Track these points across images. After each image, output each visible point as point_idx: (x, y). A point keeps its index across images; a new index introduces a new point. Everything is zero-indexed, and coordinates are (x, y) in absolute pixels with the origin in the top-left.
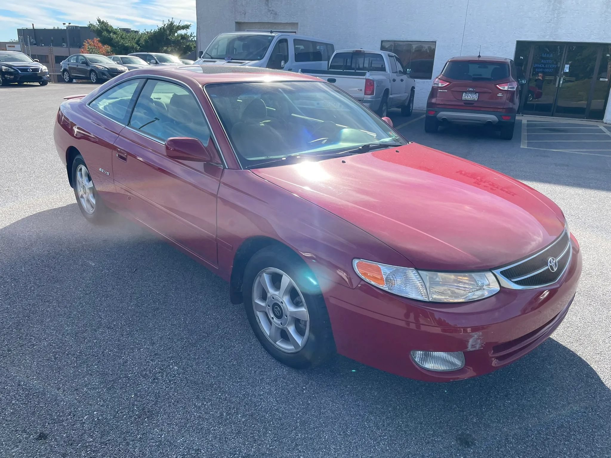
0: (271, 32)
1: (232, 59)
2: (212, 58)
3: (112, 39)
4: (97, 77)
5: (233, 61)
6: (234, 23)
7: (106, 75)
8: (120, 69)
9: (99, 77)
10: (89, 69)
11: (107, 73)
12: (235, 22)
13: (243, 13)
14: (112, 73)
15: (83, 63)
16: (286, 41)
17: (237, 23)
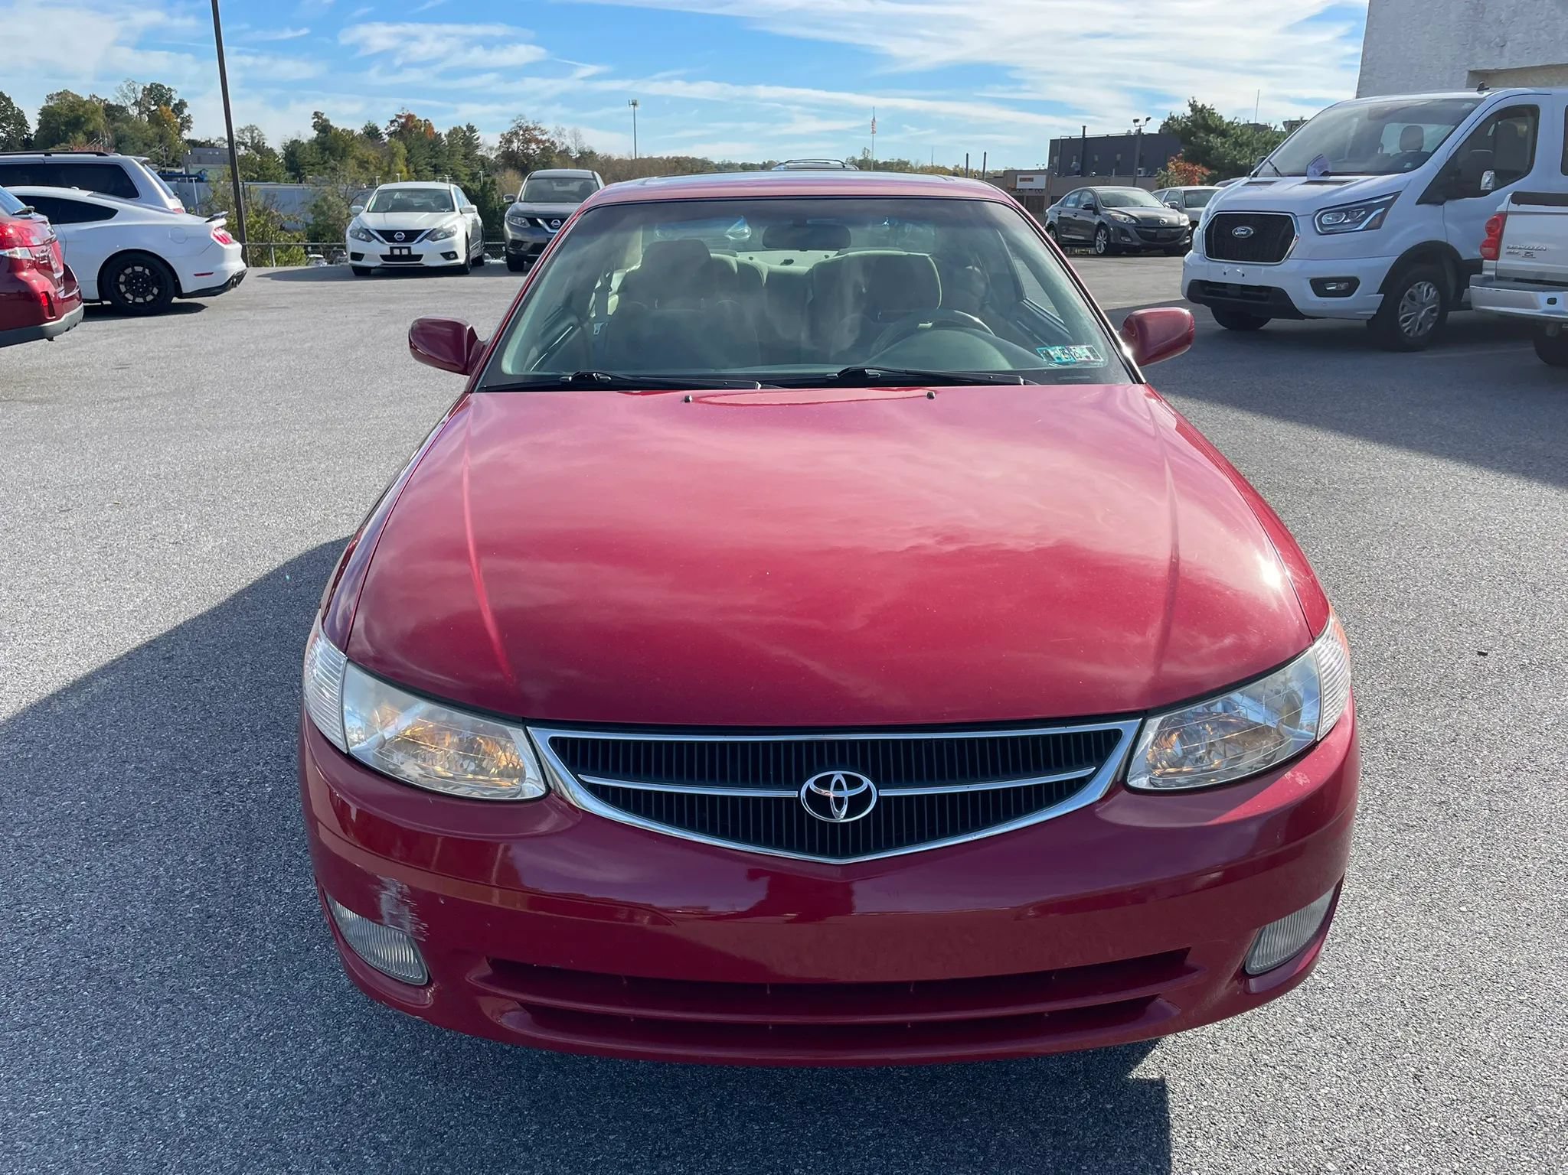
0: (1481, 89)
1: (1326, 174)
2: (1277, 173)
3: (1212, 148)
4: (1108, 240)
5: (1332, 178)
6: (1466, 74)
7: (1129, 237)
8: (1166, 221)
9: (1112, 241)
10: (1096, 221)
11: (1132, 232)
12: (1470, 72)
13: (1497, 45)
14: (1143, 230)
15: (1087, 207)
16: (1531, 112)
17: (1474, 74)
